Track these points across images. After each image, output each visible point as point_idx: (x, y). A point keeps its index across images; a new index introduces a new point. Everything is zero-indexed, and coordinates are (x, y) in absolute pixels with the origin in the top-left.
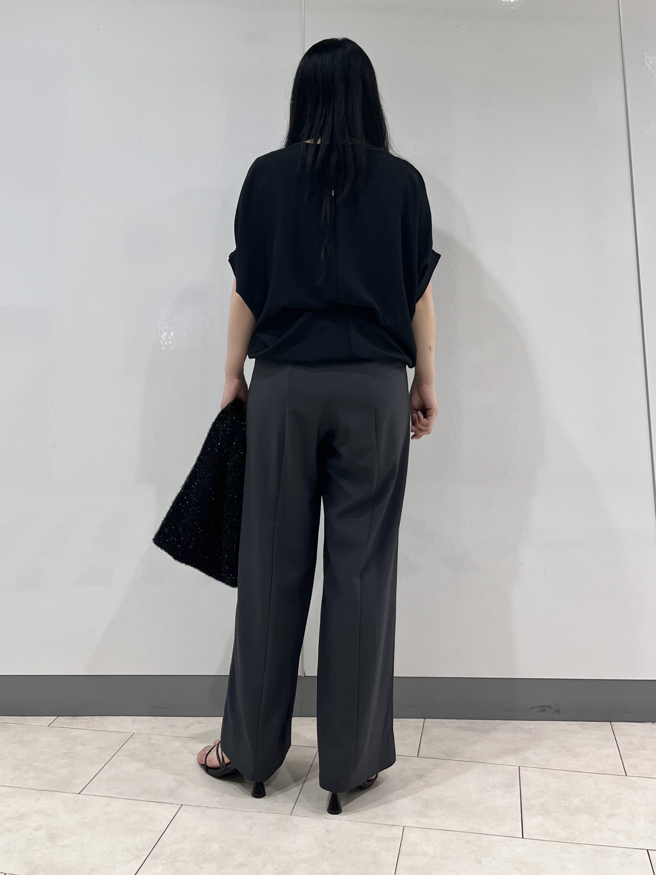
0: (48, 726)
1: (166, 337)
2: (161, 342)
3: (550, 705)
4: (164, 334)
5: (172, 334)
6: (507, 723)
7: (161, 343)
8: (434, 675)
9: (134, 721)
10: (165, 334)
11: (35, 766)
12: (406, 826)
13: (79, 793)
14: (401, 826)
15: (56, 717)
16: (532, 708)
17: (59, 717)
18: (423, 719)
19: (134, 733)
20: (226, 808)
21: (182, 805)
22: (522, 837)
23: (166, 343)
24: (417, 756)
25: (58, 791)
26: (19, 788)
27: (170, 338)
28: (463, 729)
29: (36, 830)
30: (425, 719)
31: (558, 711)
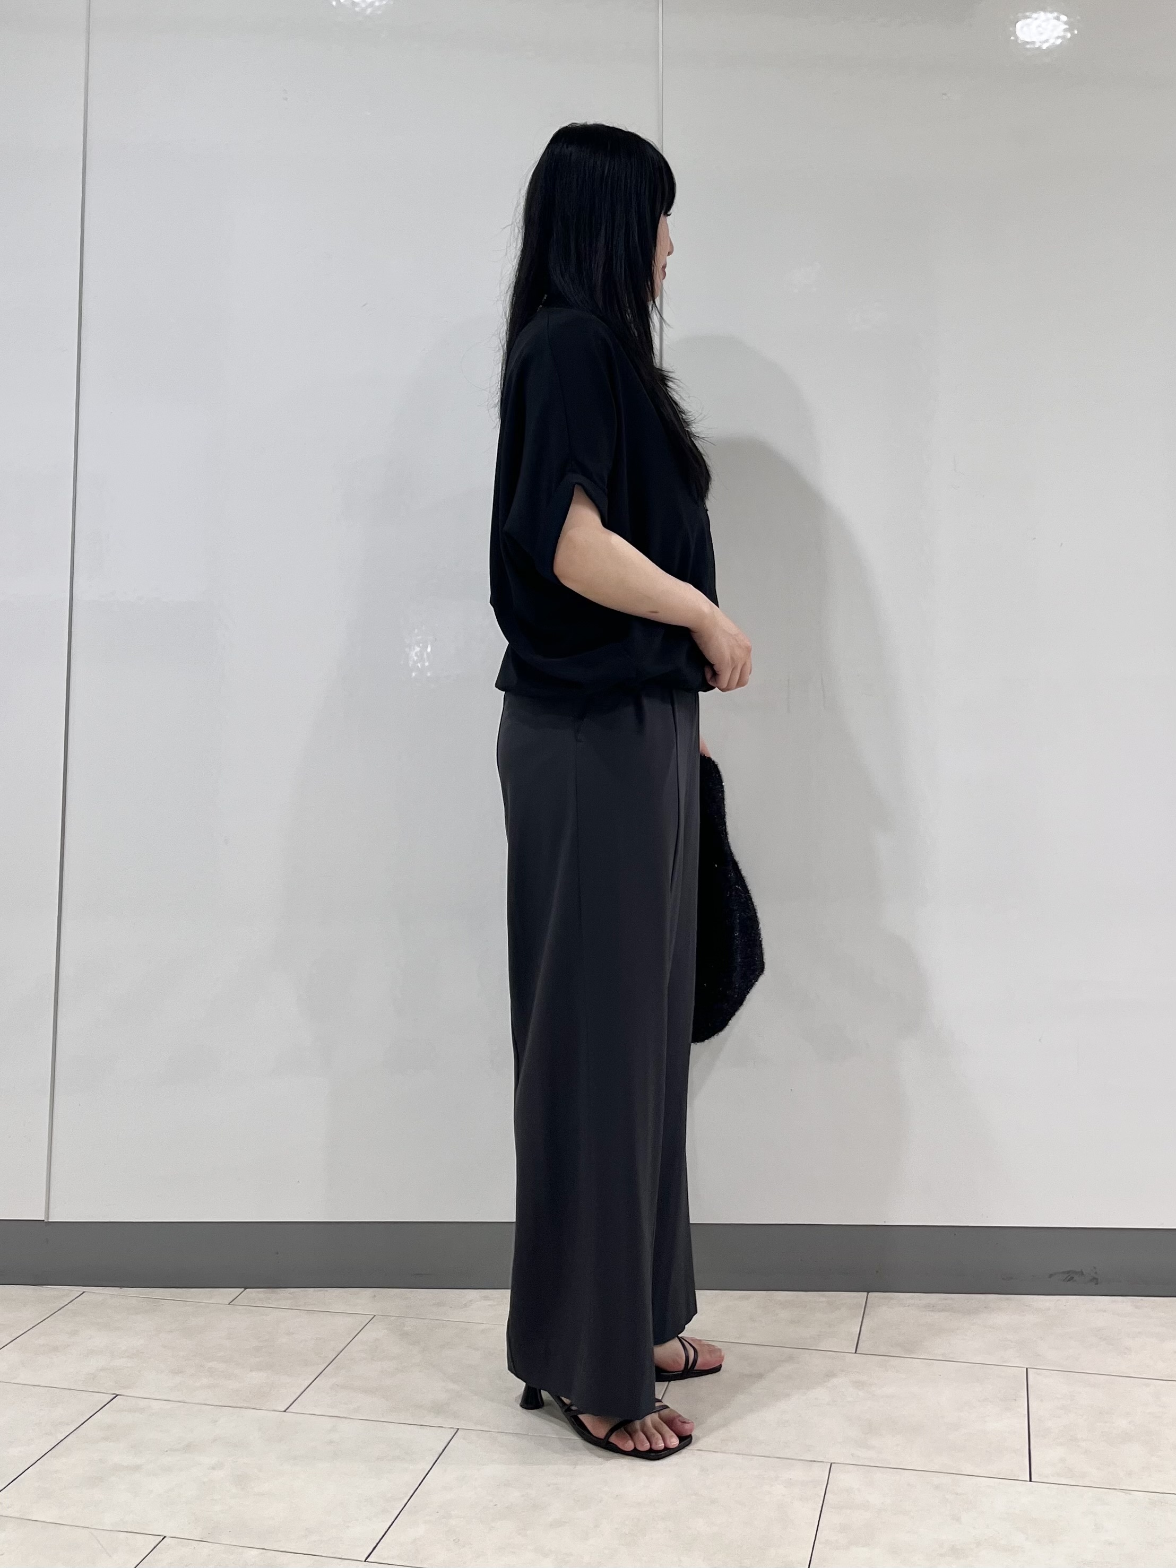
0: (229, 1304)
1: (419, 654)
2: (411, 663)
3: (1081, 1270)
4: (414, 649)
5: (429, 650)
6: (1008, 1299)
7: (410, 665)
8: (885, 1222)
9: (375, 1296)
10: (418, 649)
11: (209, 1368)
12: (834, 1463)
13: (285, 1411)
14: (827, 1462)
15: (242, 1289)
16: (1051, 1276)
17: (247, 1290)
18: (866, 1293)
19: (375, 1315)
20: (532, 1434)
21: (458, 1429)
22: (1029, 1480)
23: (419, 665)
24: (854, 1352)
25: (249, 1408)
26: (184, 1402)
27: (425, 656)
28: (932, 1308)
29: (213, 1468)
30: (868, 1292)
31: (1095, 1280)
